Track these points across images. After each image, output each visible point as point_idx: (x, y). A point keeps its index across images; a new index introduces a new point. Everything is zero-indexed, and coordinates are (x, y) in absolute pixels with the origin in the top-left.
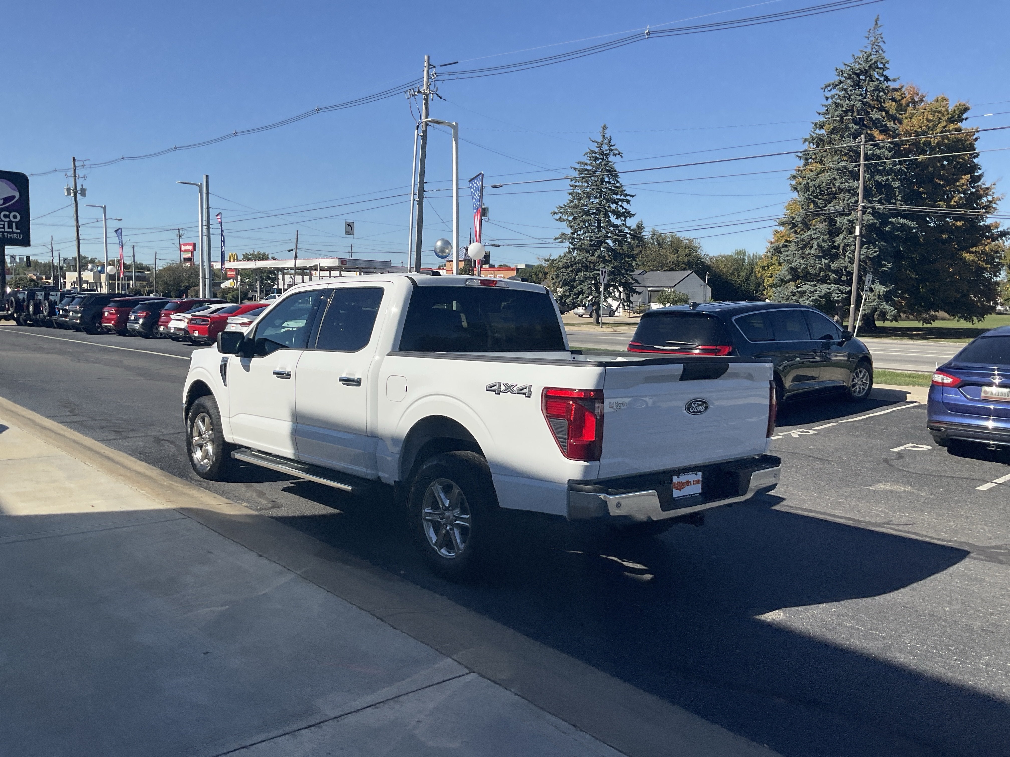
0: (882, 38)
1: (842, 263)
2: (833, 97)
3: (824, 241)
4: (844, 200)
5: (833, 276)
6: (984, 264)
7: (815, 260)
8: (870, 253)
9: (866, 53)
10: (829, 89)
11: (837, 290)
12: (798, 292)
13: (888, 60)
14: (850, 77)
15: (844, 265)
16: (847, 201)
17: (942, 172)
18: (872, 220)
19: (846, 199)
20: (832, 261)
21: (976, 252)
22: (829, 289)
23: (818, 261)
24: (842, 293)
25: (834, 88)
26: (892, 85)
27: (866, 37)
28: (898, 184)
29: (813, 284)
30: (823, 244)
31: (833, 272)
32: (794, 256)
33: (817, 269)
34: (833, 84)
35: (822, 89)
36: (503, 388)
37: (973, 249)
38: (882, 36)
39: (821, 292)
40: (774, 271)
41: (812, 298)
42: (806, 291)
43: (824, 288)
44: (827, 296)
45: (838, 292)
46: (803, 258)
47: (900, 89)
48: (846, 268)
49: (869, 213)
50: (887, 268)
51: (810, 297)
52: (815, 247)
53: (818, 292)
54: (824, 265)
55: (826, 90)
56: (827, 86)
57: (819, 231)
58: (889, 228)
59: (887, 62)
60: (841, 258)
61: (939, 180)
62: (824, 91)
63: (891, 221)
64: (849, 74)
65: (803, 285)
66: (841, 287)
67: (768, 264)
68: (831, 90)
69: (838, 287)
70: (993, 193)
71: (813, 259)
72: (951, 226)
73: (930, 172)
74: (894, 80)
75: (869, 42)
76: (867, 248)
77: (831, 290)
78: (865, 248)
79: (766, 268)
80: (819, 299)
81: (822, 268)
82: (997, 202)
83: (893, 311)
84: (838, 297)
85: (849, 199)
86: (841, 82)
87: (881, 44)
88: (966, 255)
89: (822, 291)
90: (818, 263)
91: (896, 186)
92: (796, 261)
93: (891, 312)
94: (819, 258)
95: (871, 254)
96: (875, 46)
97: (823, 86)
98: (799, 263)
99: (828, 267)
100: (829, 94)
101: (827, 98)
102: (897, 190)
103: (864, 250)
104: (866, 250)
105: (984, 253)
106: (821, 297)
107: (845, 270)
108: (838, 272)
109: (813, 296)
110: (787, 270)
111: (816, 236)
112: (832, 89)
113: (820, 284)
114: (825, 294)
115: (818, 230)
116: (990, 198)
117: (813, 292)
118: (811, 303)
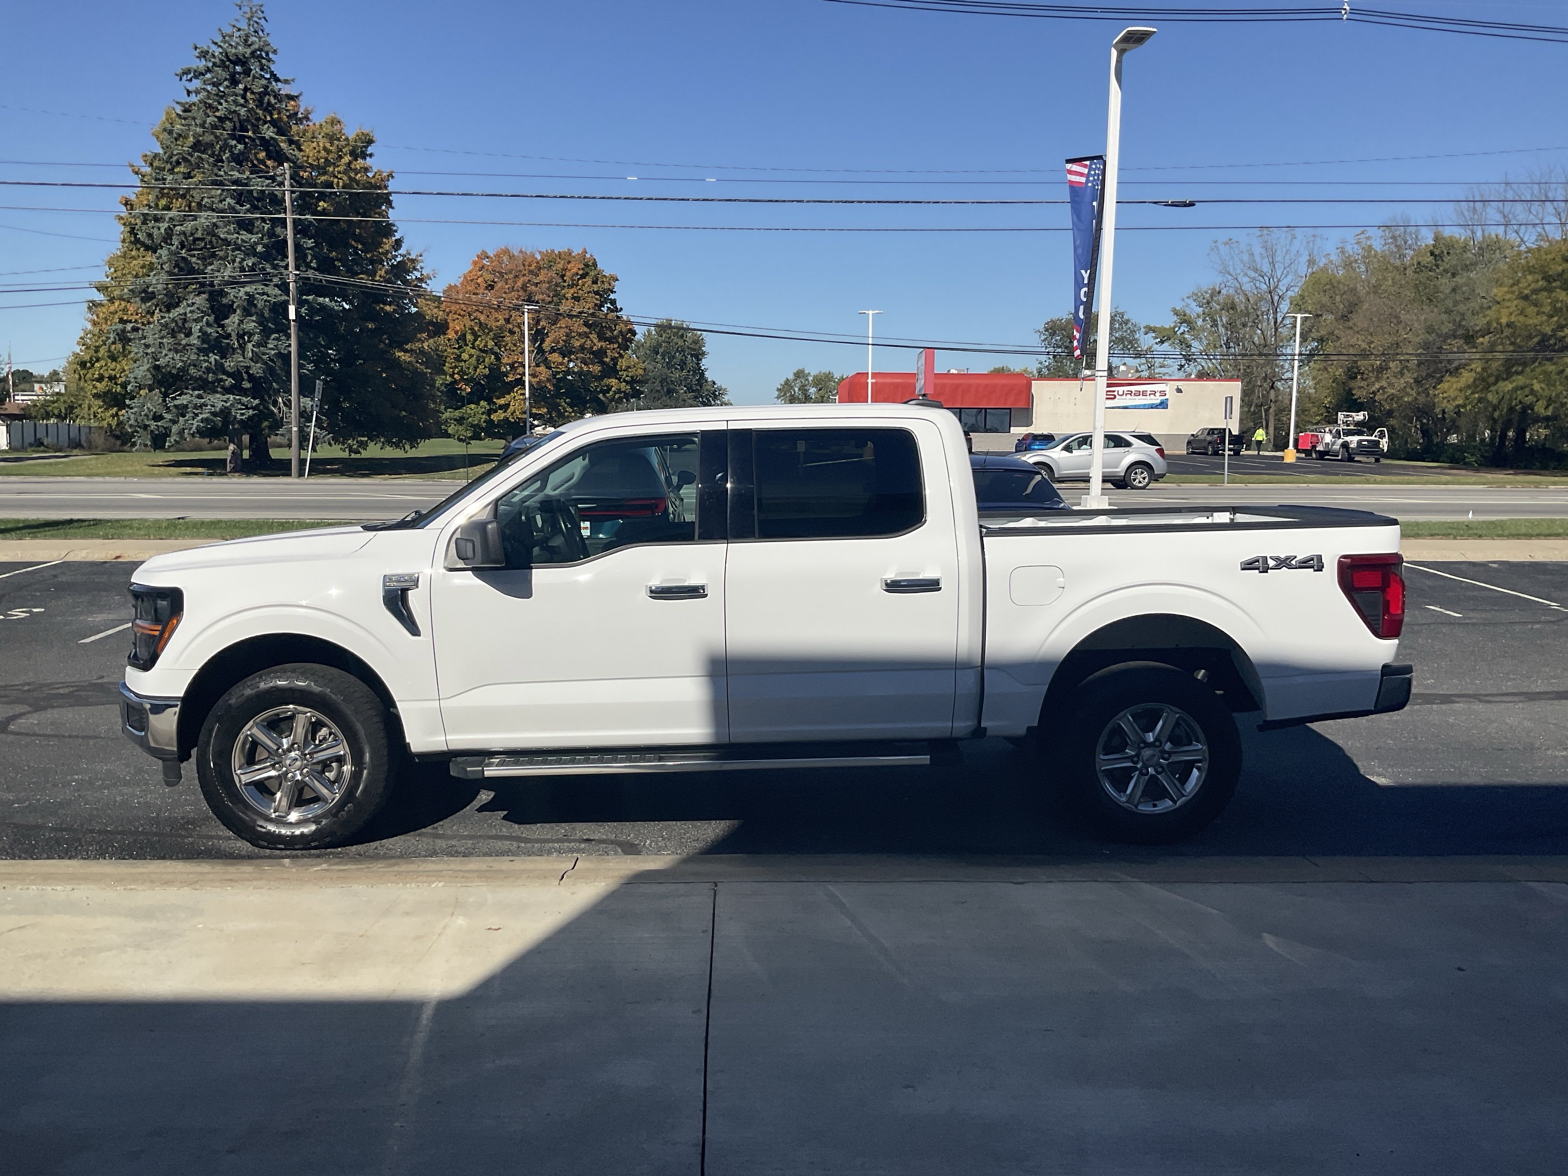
0: (263, 12)
1: (241, 361)
2: (197, 92)
3: (208, 324)
4: (234, 261)
5: (230, 381)
6: (423, 367)
7: (198, 355)
8: (283, 347)
9: (239, 30)
10: (189, 77)
11: (239, 403)
12: (175, 406)
13: (275, 48)
14: (223, 65)
15: (245, 364)
16: (240, 263)
17: (357, 230)
18: (281, 295)
19: (238, 260)
20: (223, 357)
21: (412, 350)
22: (226, 402)
23: (203, 356)
24: (247, 408)
25: (196, 77)
26: (285, 90)
27: (237, 5)
28: (312, 243)
29: (199, 394)
30: (209, 330)
31: (229, 375)
32: (160, 347)
33: (203, 369)
34: (195, 71)
35: (177, 75)
36: (1271, 563)
37: (408, 347)
38: (263, 9)
39: (213, 406)
40: (107, 370)
41: (201, 417)
42: (187, 405)
43: (218, 401)
44: (225, 413)
45: (239, 406)
46: (177, 351)
47: (297, 97)
48: (248, 368)
49: (276, 286)
50: (308, 370)
51: (197, 415)
52: (196, 333)
53: (209, 407)
54: (213, 363)
55: (184, 78)
56: (186, 72)
57: (198, 308)
58: (306, 309)
59: (275, 52)
60: (238, 353)
61: (355, 242)
62: (181, 79)
63: (306, 300)
64: (221, 60)
65: (178, 395)
66: (244, 399)
67: (91, 358)
68: (190, 80)
69: (240, 399)
70: (422, 268)
71: (195, 353)
72: (378, 311)
73: (343, 229)
74: (286, 82)
75: (241, 12)
76: (278, 339)
77: (229, 404)
78: (274, 339)
79: (88, 365)
80: (211, 417)
81: (211, 368)
82: (428, 282)
83: (326, 435)
84: (242, 414)
85: (243, 260)
86: (208, 70)
87: (262, 22)
88: (400, 354)
89: (216, 405)
90: (205, 361)
91: (308, 246)
92: (166, 355)
93: (323, 437)
94: (205, 352)
95: (285, 349)
96: (252, 22)
97: (180, 71)
98: (169, 359)
99: (220, 368)
100: (192, 86)
101: (189, 93)
102: (310, 252)
103: (273, 342)
104: (275, 342)
105: (422, 352)
106: (214, 414)
107: (247, 373)
108: (236, 375)
109: (201, 413)
110: (148, 370)
111: (195, 316)
112: (193, 79)
113: (209, 394)
114: (221, 410)
115: (196, 306)
116: (418, 275)
117: (201, 407)
118: (201, 424)
